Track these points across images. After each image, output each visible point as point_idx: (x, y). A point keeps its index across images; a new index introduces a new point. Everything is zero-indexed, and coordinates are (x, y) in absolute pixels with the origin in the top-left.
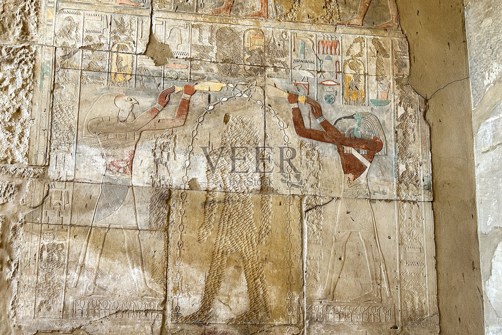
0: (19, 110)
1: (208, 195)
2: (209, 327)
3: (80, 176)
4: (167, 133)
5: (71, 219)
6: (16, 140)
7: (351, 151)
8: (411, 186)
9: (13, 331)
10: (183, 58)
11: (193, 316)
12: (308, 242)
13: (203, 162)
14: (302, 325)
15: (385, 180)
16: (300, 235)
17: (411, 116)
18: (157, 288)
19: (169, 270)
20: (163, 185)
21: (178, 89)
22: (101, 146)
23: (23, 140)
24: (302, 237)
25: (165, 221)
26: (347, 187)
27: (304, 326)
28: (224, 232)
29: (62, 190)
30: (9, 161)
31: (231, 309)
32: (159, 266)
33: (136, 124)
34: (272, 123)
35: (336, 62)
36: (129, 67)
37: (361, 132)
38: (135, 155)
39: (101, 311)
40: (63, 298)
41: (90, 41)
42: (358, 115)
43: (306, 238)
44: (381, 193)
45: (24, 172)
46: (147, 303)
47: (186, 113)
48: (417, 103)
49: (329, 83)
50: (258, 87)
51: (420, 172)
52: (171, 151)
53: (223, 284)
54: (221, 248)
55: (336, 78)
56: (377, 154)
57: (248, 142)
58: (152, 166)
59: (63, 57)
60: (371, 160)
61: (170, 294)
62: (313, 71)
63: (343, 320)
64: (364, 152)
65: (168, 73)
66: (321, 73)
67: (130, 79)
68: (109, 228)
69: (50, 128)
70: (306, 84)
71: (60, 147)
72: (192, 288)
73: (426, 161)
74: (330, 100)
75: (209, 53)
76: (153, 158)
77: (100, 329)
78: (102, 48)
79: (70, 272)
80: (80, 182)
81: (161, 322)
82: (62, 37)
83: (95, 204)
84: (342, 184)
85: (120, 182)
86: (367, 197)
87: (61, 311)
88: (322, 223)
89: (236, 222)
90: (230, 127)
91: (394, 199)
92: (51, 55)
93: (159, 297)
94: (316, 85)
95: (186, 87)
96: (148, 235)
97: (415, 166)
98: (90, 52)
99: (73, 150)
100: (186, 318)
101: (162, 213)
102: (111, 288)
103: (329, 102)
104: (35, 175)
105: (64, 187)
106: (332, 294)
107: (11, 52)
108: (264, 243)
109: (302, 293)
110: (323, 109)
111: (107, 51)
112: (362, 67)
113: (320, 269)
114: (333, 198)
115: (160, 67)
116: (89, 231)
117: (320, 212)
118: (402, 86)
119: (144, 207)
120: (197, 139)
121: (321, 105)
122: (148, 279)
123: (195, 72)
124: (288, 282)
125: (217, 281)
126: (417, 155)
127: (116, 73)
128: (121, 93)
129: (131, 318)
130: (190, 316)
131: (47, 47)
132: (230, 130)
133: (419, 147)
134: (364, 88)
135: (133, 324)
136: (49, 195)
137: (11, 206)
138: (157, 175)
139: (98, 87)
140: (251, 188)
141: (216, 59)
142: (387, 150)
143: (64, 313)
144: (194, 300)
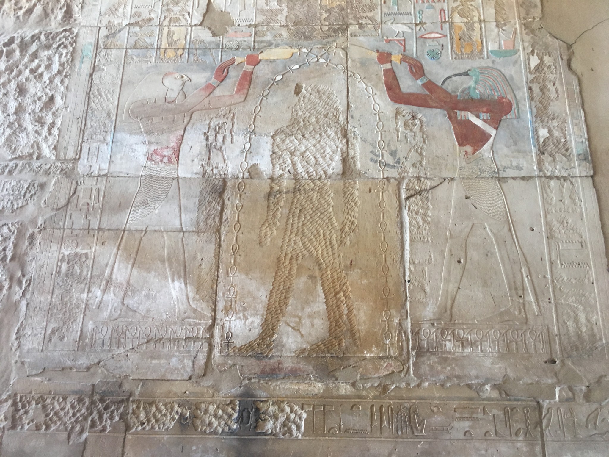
0: (52, 99)
1: (273, 184)
2: (272, 361)
3: (116, 168)
4: (223, 112)
5: (100, 221)
6: (45, 131)
7: (467, 117)
8: (558, 157)
9: (14, 368)
10: (247, 25)
11: (250, 346)
12: (411, 240)
13: (267, 143)
14: (406, 356)
15: (519, 151)
16: (399, 231)
17: (549, 67)
18: (202, 308)
19: (219, 283)
20: (216, 175)
21: (238, 60)
22: (143, 132)
23: (52, 132)
24: (402, 233)
25: (217, 219)
26: (464, 163)
27: (409, 359)
28: (293, 231)
29: (92, 187)
30: (35, 157)
31: (302, 336)
32: (207, 278)
33: (187, 104)
34: (357, 90)
35: (441, 11)
36: (181, 41)
37: (480, 92)
38: (184, 140)
39: (127, 340)
40: (81, 323)
41: (139, 17)
42: (475, 70)
43: (408, 235)
44: (515, 169)
45: (50, 168)
46: (189, 328)
47: (247, 87)
48: (557, 49)
49: (433, 35)
50: (339, 49)
51: (570, 137)
52: (227, 133)
53: (291, 301)
54: (289, 252)
55: (442, 29)
56: (504, 117)
57: (326, 116)
58: (203, 153)
59: (107, 37)
60: (496, 126)
61: (220, 315)
62: (410, 23)
63: (468, 350)
64: (486, 116)
65: (228, 43)
66: (420, 26)
67: (182, 54)
68: (146, 231)
69: (84, 115)
70: (402, 40)
71: (95, 136)
72: (250, 306)
73: (577, 122)
74: (434, 56)
75: (277, 16)
76: (204, 143)
77: (124, 366)
78: (152, 23)
79: (94, 289)
80: (115, 177)
81: (206, 354)
82: (107, 16)
83: (131, 201)
84: (456, 160)
85: (163, 174)
86: (494, 175)
87: (76, 342)
88: (429, 213)
89: (309, 217)
90: (302, 99)
91: (533, 175)
92: (94, 36)
93: (205, 320)
94: (415, 40)
95: (249, 57)
96: (195, 237)
97: (562, 130)
98: (137, 29)
99: (109, 138)
100: (240, 349)
101: (214, 209)
102: (142, 309)
103: (433, 58)
104: (62, 170)
105: (95, 182)
106: (449, 312)
107: (50, 37)
108: (348, 243)
109: (404, 311)
110: (425, 67)
111: (157, 26)
112: (475, 13)
113: (430, 277)
114: (445, 180)
115: (218, 37)
116: (121, 235)
117: (427, 198)
118: (532, 31)
119: (191, 203)
120: (260, 116)
121: (423, 62)
122: (191, 295)
123: (260, 39)
124: (384, 296)
125: (283, 297)
126: (564, 115)
127: (166, 49)
128: (171, 70)
129: (166, 350)
130: (245, 345)
131: (90, 28)
132: (302, 102)
133: (565, 105)
134: (481, 38)
135: (169, 357)
136: (77, 194)
137: (31, 208)
138: (208, 164)
139: (144, 66)
140: (330, 172)
141: (287, 22)
142: (518, 112)
143: (81, 343)
144: (252, 323)
